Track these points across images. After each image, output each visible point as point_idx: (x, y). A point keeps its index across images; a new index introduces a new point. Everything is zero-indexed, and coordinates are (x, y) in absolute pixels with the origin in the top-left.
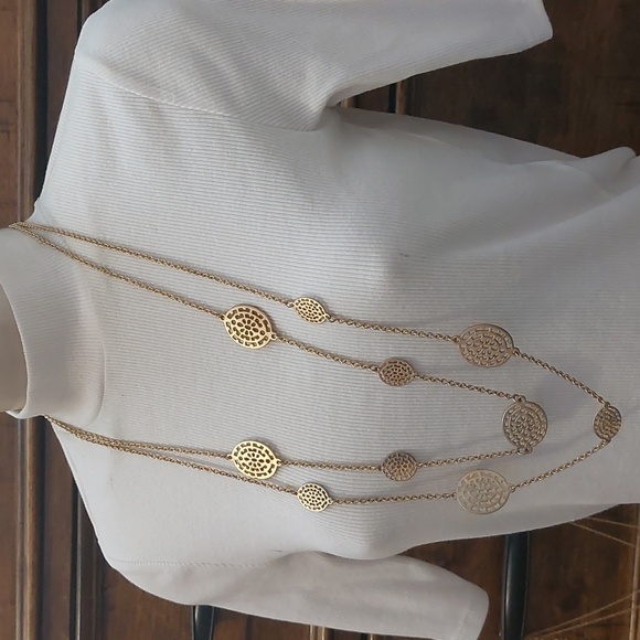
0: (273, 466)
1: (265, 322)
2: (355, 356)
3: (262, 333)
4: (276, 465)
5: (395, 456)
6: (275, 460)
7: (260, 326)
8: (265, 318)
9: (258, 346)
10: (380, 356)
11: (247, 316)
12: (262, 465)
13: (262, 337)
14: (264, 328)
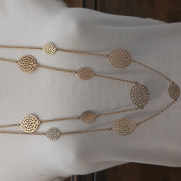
0: (36, 125)
1: (33, 60)
2: (67, 68)
3: (32, 65)
4: (38, 124)
5: (86, 112)
6: (37, 121)
7: (31, 62)
8: (33, 59)
9: (31, 71)
10: (77, 67)
11: (26, 59)
12: (32, 125)
13: (32, 67)
14: (32, 63)
